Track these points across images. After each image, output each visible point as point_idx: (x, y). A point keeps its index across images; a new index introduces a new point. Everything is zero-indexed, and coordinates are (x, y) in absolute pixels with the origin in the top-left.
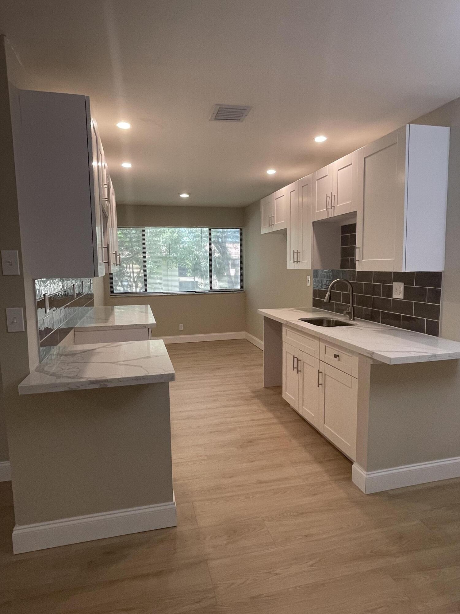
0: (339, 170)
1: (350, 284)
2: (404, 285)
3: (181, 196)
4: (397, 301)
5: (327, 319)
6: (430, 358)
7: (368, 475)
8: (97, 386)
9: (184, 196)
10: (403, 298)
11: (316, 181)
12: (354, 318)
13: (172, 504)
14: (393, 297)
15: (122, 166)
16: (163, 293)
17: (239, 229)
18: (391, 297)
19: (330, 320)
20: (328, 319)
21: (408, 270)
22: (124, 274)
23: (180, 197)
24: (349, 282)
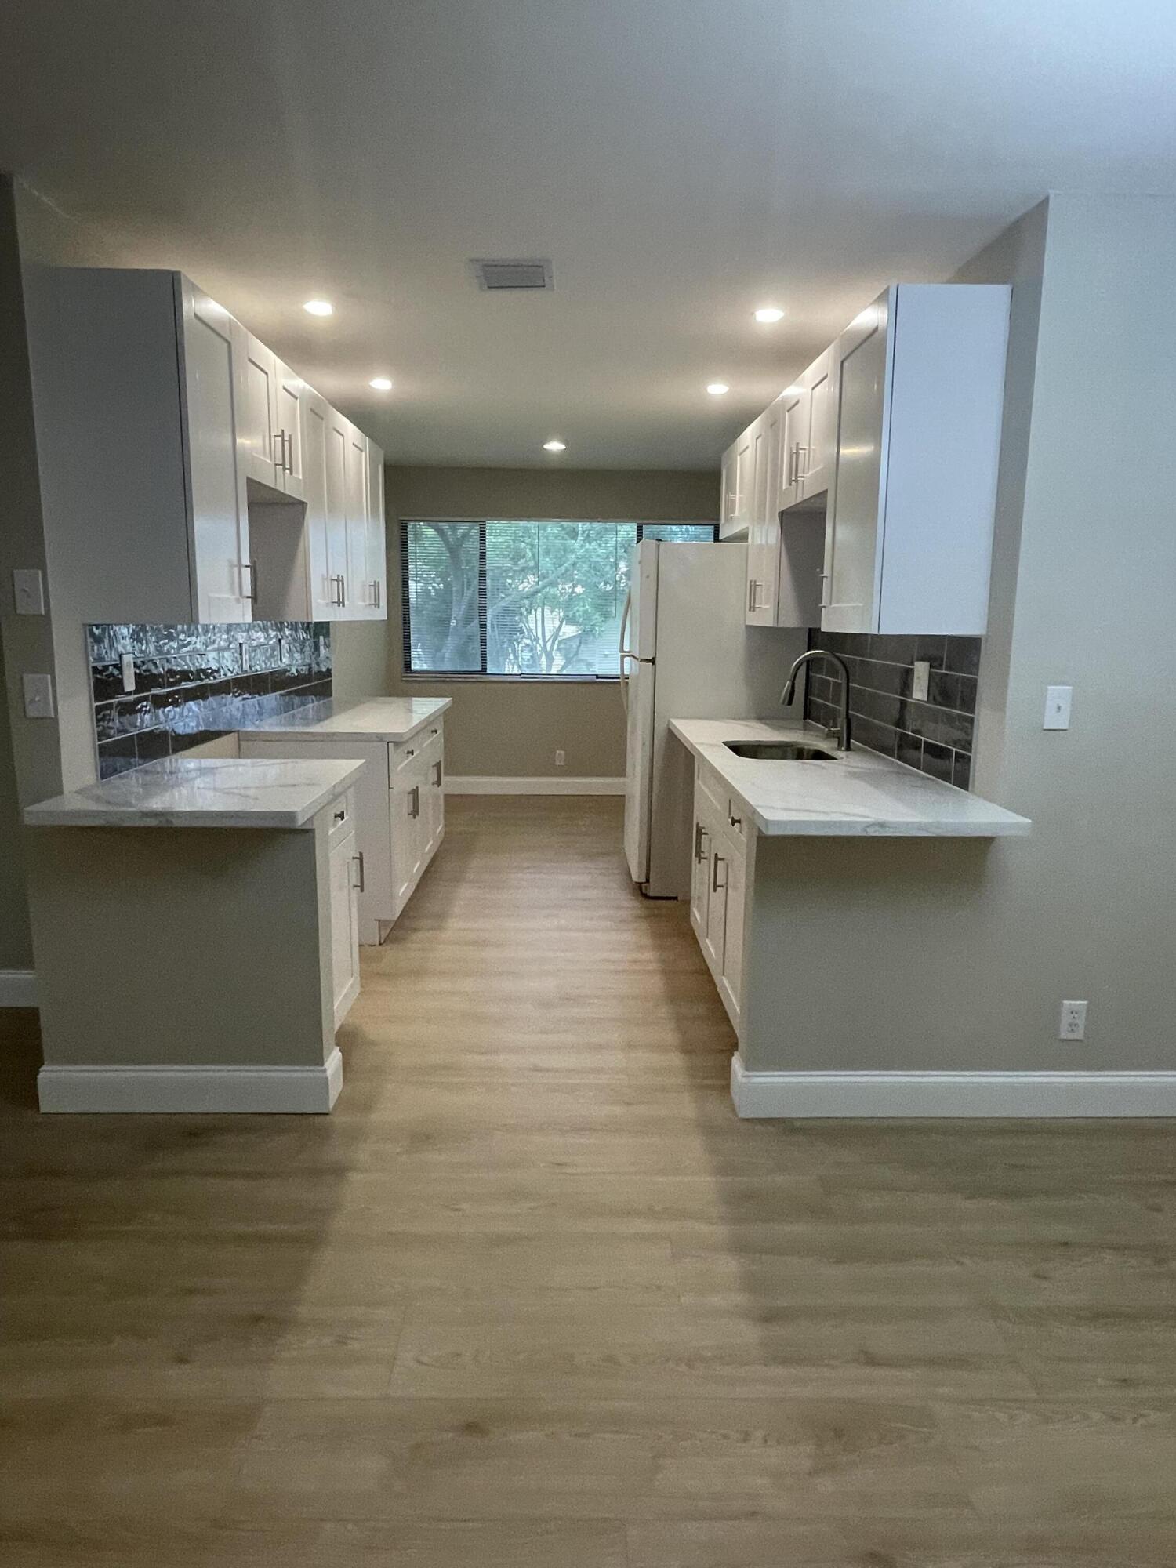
0: (813, 388)
1: (842, 663)
2: (931, 667)
3: (546, 446)
4: (918, 706)
5: (798, 746)
6: (868, 830)
7: (749, 1076)
8: (152, 822)
9: (555, 446)
10: (926, 699)
11: (787, 413)
12: (848, 742)
13: (319, 1071)
14: (914, 697)
15: (370, 386)
16: (520, 675)
17: (713, 527)
18: (911, 697)
19: (804, 749)
20: (800, 746)
21: (885, 631)
22: (522, 632)
23: (545, 449)
24: (838, 658)
